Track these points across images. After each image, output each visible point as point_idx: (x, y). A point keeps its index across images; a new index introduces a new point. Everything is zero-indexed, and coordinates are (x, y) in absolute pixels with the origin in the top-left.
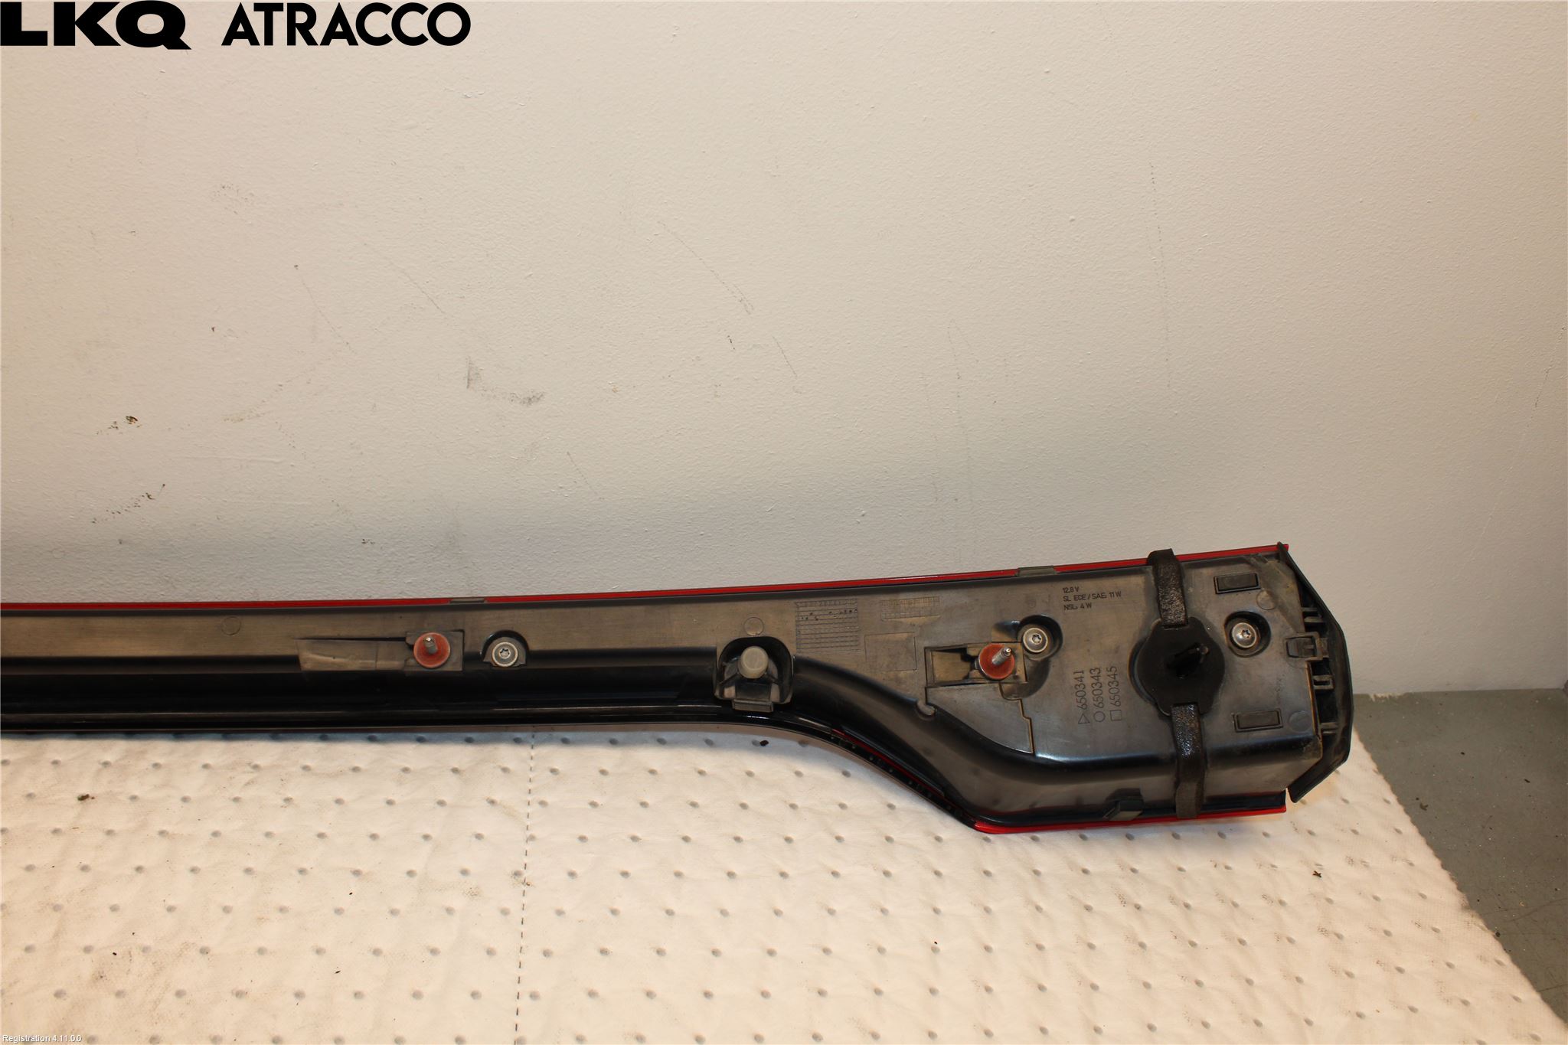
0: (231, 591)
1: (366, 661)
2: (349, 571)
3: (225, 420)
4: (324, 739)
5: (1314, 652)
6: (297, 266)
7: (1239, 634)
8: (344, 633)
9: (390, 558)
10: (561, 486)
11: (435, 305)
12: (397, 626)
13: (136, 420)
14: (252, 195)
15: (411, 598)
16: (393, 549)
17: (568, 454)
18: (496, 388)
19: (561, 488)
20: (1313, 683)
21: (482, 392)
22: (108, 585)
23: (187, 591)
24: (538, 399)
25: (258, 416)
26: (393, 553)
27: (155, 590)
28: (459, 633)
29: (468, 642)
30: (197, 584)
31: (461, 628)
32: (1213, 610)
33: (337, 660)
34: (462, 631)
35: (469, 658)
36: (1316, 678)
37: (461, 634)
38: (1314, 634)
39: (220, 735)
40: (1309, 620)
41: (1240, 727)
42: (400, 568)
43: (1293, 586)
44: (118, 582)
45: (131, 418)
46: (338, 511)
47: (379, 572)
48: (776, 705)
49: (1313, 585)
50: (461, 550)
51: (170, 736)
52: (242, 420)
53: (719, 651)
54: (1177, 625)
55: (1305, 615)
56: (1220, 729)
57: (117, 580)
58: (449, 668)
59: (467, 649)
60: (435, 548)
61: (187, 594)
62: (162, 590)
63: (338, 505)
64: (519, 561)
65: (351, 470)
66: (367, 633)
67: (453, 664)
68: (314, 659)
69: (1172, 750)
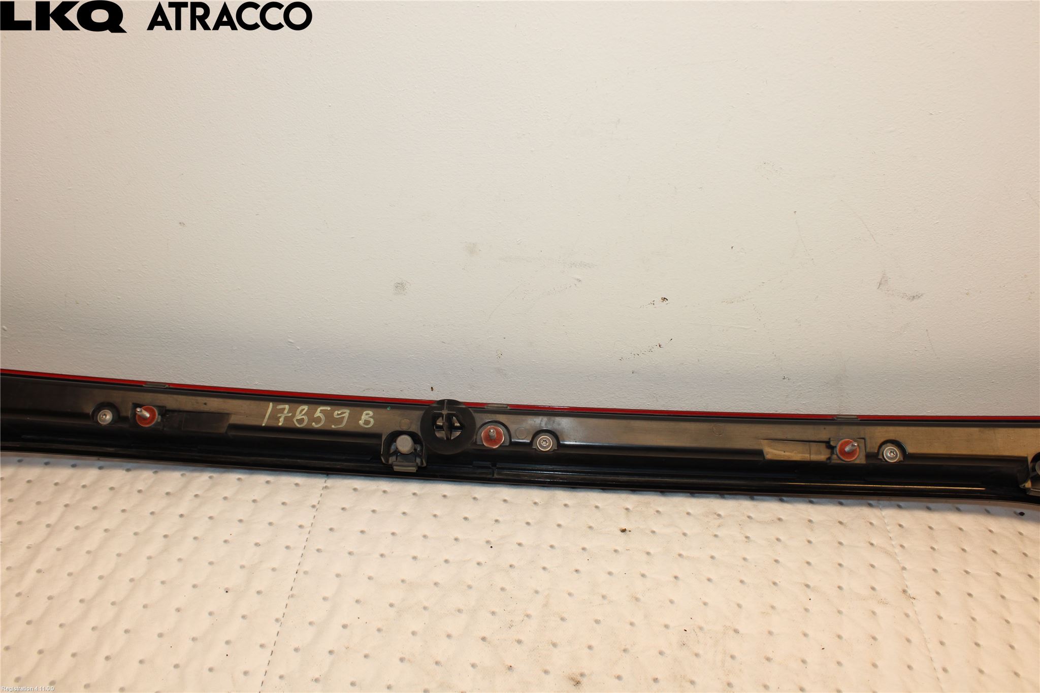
0: (692, 404)
1: (804, 455)
2: (769, 395)
3: (722, 302)
4: (752, 499)
6: (795, 212)
8: (789, 437)
9: (796, 389)
10: (916, 349)
11: (874, 238)
12: (824, 433)
13: (667, 300)
14: (781, 168)
15: (802, 413)
16: (800, 383)
17: (927, 330)
18: (896, 290)
19: (916, 351)
21: (887, 292)
22: (617, 398)
23: (664, 403)
24: (919, 297)
25: (744, 300)
26: (800, 386)
27: (645, 402)
28: (861, 440)
29: (868, 446)
30: (672, 399)
31: (863, 437)
33: (787, 454)
34: (864, 439)
35: (869, 456)
37: (863, 441)
39: (689, 494)
42: (801, 395)
44: (623, 396)
45: (665, 298)
46: (774, 359)
47: (787, 396)
50: (842, 386)
51: (659, 493)
52: (732, 302)
57: (623, 395)
58: (857, 462)
59: (868, 450)
60: (827, 383)
61: (664, 405)
62: (649, 402)
63: (775, 356)
64: (875, 393)
65: (790, 335)
66: (804, 438)
67: (859, 459)
68: (773, 452)
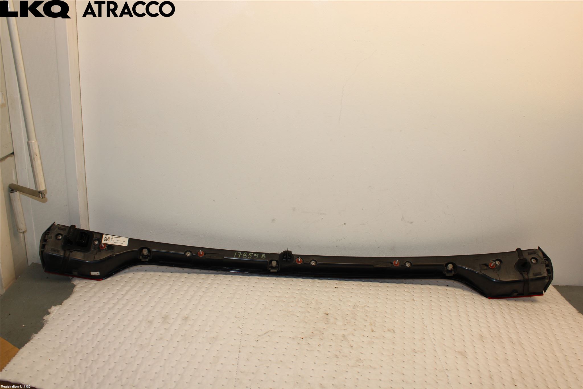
1: (384, 266)
5: (546, 263)
7: (533, 261)
8: (380, 261)
16: (383, 249)
17: (416, 232)
18: (406, 220)
20: (546, 268)
21: (404, 221)
24: (413, 223)
25: (366, 224)
32: (528, 258)
33: (380, 266)
35: (402, 266)
36: (547, 267)
38: (545, 260)
40: (545, 258)
41: (534, 275)
43: (541, 253)
45: (345, 224)
46: (375, 242)
48: (453, 275)
49: (544, 252)
52: (363, 225)
53: (444, 265)
54: (522, 259)
55: (544, 258)
56: (531, 276)
58: (399, 266)
59: (402, 264)
60: (391, 249)
66: (384, 261)
68: (376, 265)
69: (523, 279)
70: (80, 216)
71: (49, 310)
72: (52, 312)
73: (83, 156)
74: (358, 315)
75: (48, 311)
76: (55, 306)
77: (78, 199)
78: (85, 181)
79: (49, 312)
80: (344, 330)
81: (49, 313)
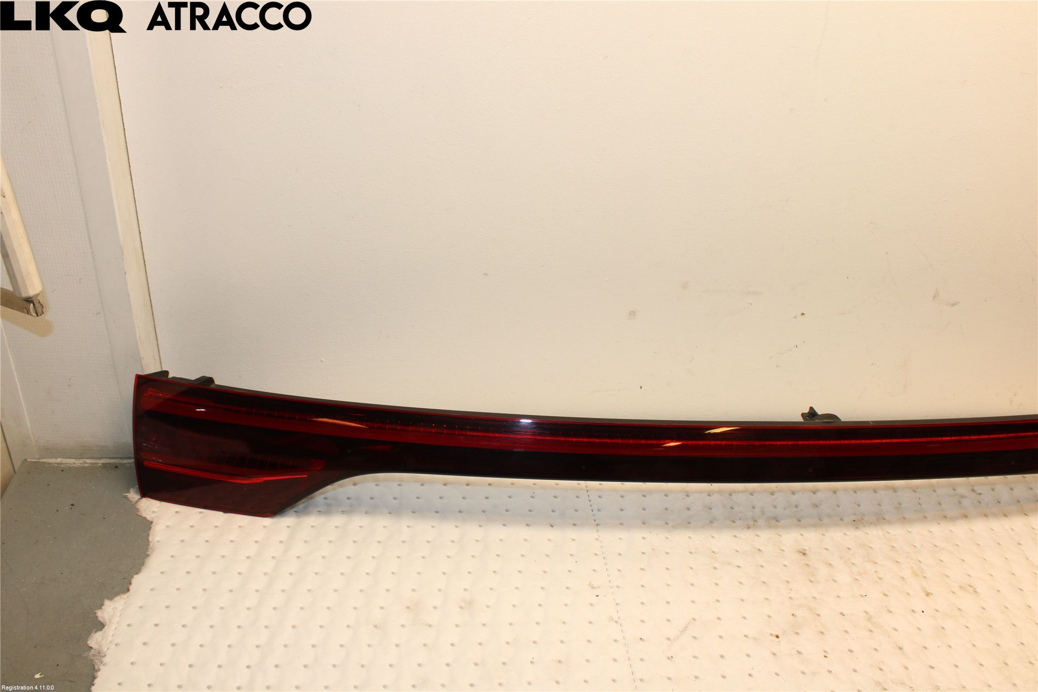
3: (838, 314)
6: (887, 253)
11: (932, 267)
14: (881, 226)
17: (961, 326)
18: (943, 300)
21: (938, 302)
24: (957, 304)
25: (851, 312)
45: (803, 314)
52: (844, 314)
60: (899, 366)
63: (868, 349)
70: (138, 338)
71: (99, 613)
72: (108, 622)
73: (129, 177)
74: (873, 547)
75: (97, 617)
76: (111, 598)
77: (129, 295)
78: (139, 243)
79: (101, 620)
80: (862, 596)
81: (100, 626)
